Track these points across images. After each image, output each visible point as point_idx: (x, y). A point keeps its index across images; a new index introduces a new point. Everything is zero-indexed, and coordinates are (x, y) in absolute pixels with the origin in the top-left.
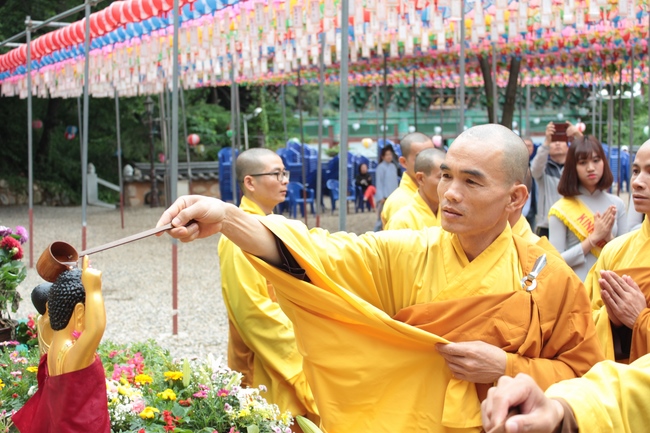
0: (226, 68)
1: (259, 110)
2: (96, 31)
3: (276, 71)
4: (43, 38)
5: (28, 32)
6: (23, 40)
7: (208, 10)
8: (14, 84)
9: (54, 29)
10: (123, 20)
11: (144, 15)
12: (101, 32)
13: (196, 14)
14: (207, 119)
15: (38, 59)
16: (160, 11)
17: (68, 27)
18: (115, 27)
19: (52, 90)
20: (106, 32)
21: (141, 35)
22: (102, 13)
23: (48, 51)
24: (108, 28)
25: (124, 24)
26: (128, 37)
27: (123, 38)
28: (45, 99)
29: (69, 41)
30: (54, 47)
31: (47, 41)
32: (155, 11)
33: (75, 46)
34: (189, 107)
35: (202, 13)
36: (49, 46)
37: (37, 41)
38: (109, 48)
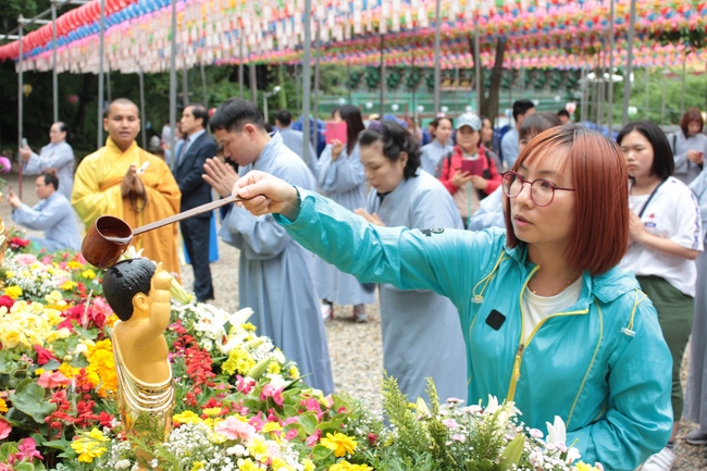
0: (234, 43)
1: (277, 88)
2: (112, 7)
3: (281, 47)
4: (67, 15)
5: (53, 10)
6: (49, 17)
8: (47, 59)
12: (116, 8)
15: (63, 35)
18: (128, 3)
19: (82, 65)
20: (121, 8)
21: (153, 10)
23: (73, 26)
26: (141, 13)
27: (137, 13)
28: (74, 75)
29: (90, 17)
30: (78, 23)
31: (71, 18)
33: (96, 22)
34: (213, 85)
36: (73, 22)
37: (62, 18)
38: (126, 24)
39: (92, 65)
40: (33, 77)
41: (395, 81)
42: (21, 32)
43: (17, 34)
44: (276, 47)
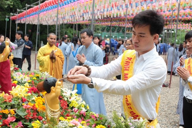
0: (73, 18)
2: (42, 8)
3: (85, 20)
4: (30, 9)
6: (25, 10)
7: (67, 4)
8: (24, 20)
9: (33, 7)
10: (48, 5)
11: (52, 4)
12: (43, 8)
13: (64, 5)
14: (70, 32)
15: (28, 14)
16: (56, 3)
17: (36, 7)
18: (46, 7)
19: (33, 22)
20: (44, 8)
21: (52, 9)
22: (43, 3)
23: (31, 12)
24: (44, 7)
25: (48, 6)
26: (49, 10)
27: (48, 10)
28: (31, 24)
29: (36, 10)
30: (32, 11)
31: (31, 10)
32: (55, 3)
33: (37, 11)
34: (66, 29)
35: (66, 4)
36: (31, 11)
37: (28, 10)
38: (45, 12)
39: (35, 22)
40: (20, 25)
41: (114, 30)
42: (18, 13)
43: (16, 13)
44: (83, 20)
